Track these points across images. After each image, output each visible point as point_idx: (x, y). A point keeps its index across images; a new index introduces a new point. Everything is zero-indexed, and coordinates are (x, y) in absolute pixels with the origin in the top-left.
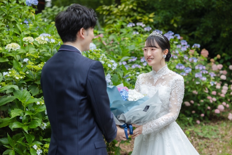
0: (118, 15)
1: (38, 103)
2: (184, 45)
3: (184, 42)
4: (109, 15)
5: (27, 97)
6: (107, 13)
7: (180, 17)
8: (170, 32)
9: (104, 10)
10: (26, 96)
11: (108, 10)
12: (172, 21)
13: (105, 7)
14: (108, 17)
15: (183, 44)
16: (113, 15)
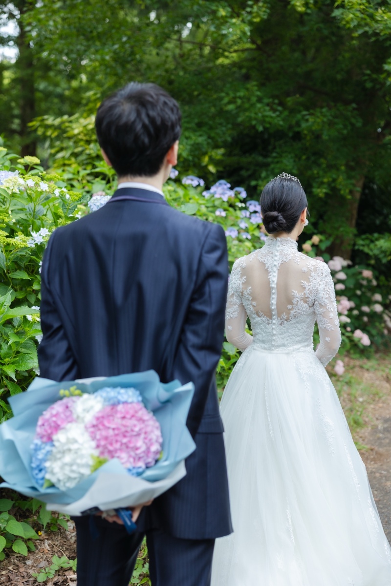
0: (81, 140)
1: (29, 318)
2: (255, 212)
3: (255, 206)
4: (58, 138)
5: (5, 304)
6: (56, 134)
7: (221, 151)
8: (223, 181)
9: (47, 127)
10: (3, 303)
11: (58, 127)
12: (206, 159)
13: (50, 120)
14: (58, 143)
15: (252, 208)
16: (69, 138)
